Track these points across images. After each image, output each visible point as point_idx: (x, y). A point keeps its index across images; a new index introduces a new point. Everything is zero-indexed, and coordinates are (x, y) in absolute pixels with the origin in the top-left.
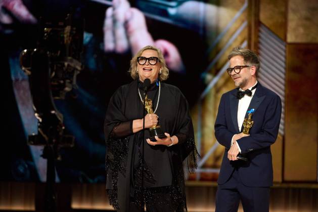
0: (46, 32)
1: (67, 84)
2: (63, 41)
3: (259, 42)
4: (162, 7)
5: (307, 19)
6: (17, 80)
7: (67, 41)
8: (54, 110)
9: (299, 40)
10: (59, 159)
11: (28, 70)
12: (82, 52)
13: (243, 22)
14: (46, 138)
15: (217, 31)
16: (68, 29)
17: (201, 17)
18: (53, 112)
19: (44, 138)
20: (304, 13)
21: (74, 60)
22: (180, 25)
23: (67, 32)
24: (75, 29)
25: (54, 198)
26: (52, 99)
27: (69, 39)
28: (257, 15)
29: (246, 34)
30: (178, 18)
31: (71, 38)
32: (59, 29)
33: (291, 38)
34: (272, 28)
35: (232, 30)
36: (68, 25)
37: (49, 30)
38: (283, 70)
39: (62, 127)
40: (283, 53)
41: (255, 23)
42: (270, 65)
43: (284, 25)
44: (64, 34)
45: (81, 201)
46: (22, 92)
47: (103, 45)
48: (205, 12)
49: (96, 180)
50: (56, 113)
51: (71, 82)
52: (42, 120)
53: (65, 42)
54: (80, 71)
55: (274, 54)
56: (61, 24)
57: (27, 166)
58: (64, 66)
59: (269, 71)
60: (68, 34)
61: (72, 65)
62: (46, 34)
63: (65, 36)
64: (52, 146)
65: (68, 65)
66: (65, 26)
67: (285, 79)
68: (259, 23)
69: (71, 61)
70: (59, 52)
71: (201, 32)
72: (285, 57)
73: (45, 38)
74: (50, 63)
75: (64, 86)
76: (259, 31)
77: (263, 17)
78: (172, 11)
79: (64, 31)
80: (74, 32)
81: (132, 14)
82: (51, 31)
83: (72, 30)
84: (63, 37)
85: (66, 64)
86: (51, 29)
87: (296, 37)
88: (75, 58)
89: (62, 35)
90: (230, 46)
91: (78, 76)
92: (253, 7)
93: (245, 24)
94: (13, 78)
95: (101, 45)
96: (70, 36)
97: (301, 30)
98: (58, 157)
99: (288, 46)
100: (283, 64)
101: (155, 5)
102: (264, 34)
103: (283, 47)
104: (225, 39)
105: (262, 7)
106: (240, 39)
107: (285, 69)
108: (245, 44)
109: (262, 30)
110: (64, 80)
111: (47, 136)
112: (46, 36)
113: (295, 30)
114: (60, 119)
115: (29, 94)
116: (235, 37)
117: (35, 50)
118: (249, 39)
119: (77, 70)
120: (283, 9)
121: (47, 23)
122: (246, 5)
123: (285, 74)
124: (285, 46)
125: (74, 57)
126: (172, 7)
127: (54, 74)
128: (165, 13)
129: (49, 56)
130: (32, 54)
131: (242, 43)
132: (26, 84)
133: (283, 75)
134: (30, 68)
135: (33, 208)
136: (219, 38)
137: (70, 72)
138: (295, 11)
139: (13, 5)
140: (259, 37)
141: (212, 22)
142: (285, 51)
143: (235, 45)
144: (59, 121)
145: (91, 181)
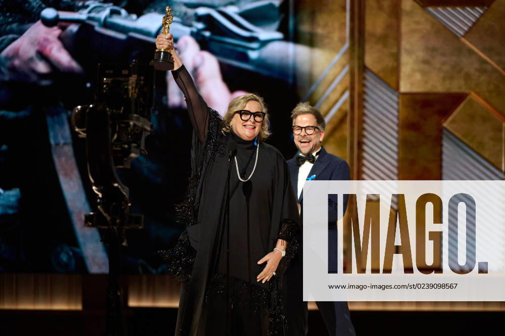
0: (105, 84)
1: (133, 149)
2: (128, 94)
3: (364, 93)
4: (240, 49)
5: (426, 62)
6: (57, 144)
7: (132, 93)
8: (116, 182)
9: (415, 90)
10: (124, 244)
11: (83, 131)
12: (153, 108)
13: (344, 67)
14: (109, 218)
15: (311, 79)
16: (133, 79)
17: (290, 61)
18: (116, 185)
19: (105, 218)
20: (421, 54)
21: (142, 119)
22: (264, 72)
23: (133, 83)
24: (142, 78)
25: (119, 294)
26: (114, 168)
27: (135, 92)
28: (361, 58)
29: (347, 83)
30: (261, 63)
31: (137, 90)
32: (122, 79)
33: (404, 87)
34: (381, 75)
35: (330, 78)
36: (134, 74)
37: (110, 80)
38: (396, 128)
39: (128, 203)
40: (395, 106)
41: (359, 68)
42: (380, 122)
43: (396, 70)
44: (128, 85)
45: (139, 297)
46: (63, 159)
47: (167, 99)
48: (295, 55)
49: (160, 270)
50: (120, 187)
51: (138, 146)
52: (102, 195)
53: (130, 95)
54: (151, 132)
55: (384, 108)
56: (125, 72)
57: (71, 253)
58: (129, 125)
59: (379, 129)
60: (134, 85)
61: (139, 124)
62: (105, 86)
63: (130, 87)
64: (115, 228)
65: (135, 125)
66: (130, 75)
67: (397, 139)
68: (364, 68)
69: (138, 119)
70: (122, 108)
71: (290, 80)
72: (398, 111)
73: (105, 91)
74: (111, 122)
75: (129, 151)
76: (364, 78)
77: (369, 60)
78: (253, 55)
79: (128, 81)
80: (142, 82)
81: (203, 59)
82: (112, 82)
83: (138, 80)
84: (127, 89)
85: (131, 123)
86: (111, 79)
87: (412, 84)
88: (143, 116)
89: (126, 87)
90: (328, 98)
91: (147, 138)
92: (356, 48)
93: (347, 69)
94: (52, 142)
95: (164, 98)
96: (136, 88)
97: (418, 76)
98: (123, 242)
99: (401, 96)
100: (395, 120)
101: (231, 47)
102: (370, 81)
103: (395, 98)
104: (321, 89)
105: (368, 47)
106: (340, 89)
107: (398, 125)
108: (347, 95)
109: (368, 76)
110: (129, 144)
111: (109, 215)
112: (105, 89)
113: (410, 76)
114: (125, 193)
115: (72, 161)
116: (333, 86)
117: (91, 106)
118: (352, 89)
119: (146, 130)
120: (394, 50)
121: (107, 72)
122: (347, 45)
123: (398, 132)
124: (398, 97)
125: (142, 114)
126: (253, 49)
127: (116, 136)
128: (244, 58)
129: (109, 113)
130: (87, 111)
131: (343, 93)
132: (69, 150)
133: (395, 135)
134: (85, 129)
135: (79, 307)
136: (313, 88)
137: (137, 134)
138: (409, 52)
139: (51, 50)
140: (364, 85)
141: (304, 67)
142: (398, 103)
143: (333, 97)
144: (124, 196)
145: (154, 271)
